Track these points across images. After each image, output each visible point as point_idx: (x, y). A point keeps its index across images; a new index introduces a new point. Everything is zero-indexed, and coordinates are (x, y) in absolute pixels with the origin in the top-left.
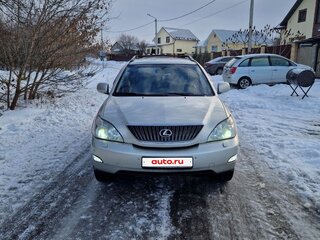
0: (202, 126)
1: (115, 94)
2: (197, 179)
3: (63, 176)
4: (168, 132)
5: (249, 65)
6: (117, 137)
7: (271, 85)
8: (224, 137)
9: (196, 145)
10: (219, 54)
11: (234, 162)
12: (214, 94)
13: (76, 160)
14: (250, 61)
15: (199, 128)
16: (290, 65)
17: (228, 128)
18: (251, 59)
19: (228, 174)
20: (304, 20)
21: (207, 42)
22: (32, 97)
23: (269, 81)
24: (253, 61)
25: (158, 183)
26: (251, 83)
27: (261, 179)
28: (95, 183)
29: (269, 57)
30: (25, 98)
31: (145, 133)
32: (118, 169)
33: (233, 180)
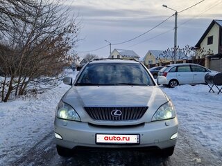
0: (147, 108)
1: (76, 85)
2: (143, 154)
3: (32, 151)
4: (118, 113)
5: (177, 71)
6: (75, 117)
7: (193, 85)
8: (165, 117)
9: (143, 124)
10: (154, 65)
11: (175, 140)
12: (155, 85)
13: (45, 138)
14: (177, 69)
15: (144, 109)
16: (206, 71)
17: (169, 110)
18: (177, 67)
19: (170, 150)
20: (212, 43)
21: (145, 58)
22: (21, 93)
23: (191, 82)
24: (179, 68)
25: (111, 158)
26: (178, 84)
27: (196, 155)
28: (58, 157)
29: (190, 66)
30: (16, 94)
31: (98, 113)
32: (76, 145)
33: (174, 155)
